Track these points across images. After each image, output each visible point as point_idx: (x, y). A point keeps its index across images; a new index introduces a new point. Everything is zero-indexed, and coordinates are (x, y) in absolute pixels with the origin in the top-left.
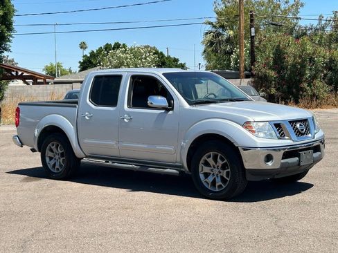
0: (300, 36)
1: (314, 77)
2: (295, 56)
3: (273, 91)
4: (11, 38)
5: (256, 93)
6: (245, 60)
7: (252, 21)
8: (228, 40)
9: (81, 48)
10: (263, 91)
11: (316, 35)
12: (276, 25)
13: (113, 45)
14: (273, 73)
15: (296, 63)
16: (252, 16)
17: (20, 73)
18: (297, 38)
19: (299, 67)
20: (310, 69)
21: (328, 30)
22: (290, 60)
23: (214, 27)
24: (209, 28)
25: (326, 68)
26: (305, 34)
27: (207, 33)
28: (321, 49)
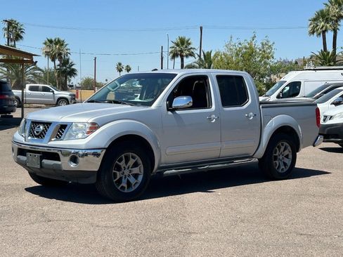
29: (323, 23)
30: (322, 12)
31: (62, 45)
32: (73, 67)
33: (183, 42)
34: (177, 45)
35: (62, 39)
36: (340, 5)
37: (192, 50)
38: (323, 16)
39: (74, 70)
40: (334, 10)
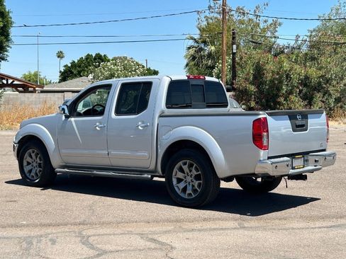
0: (278, 54)
1: (290, 93)
2: (273, 72)
3: (253, 104)
4: (8, 48)
5: (238, 106)
6: (227, 75)
7: (234, 38)
8: (210, 55)
9: (59, 57)
10: (243, 104)
11: (292, 53)
12: (256, 43)
13: (94, 56)
14: (253, 88)
15: (274, 79)
16: (234, 33)
17: (10, 81)
18: (275, 56)
19: (277, 82)
20: (287, 85)
21: (304, 49)
22: (269, 76)
23: (196, 41)
24: (191, 43)
25: (301, 84)
26: (283, 52)
27: (189, 48)
28: (297, 67)
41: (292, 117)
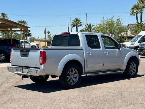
29: (136, 10)
30: (135, 5)
31: (25, 23)
32: (30, 32)
33: (77, 20)
34: (75, 21)
35: (25, 21)
36: (143, 2)
37: (81, 24)
38: (136, 7)
39: (30, 34)
40: (141, 5)
41: (22, 51)
